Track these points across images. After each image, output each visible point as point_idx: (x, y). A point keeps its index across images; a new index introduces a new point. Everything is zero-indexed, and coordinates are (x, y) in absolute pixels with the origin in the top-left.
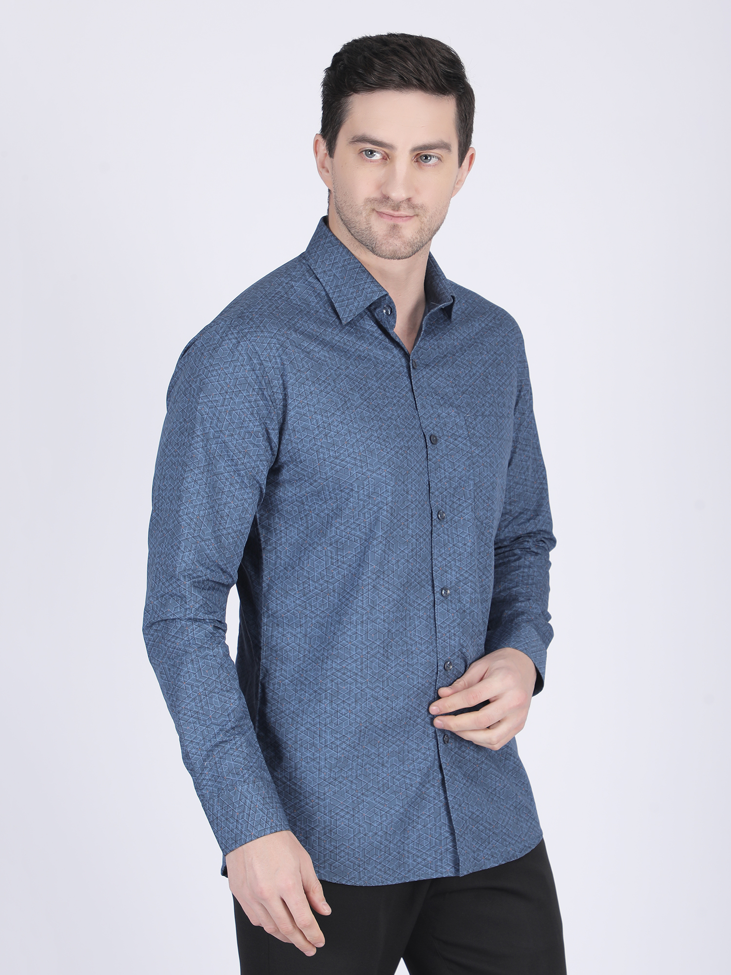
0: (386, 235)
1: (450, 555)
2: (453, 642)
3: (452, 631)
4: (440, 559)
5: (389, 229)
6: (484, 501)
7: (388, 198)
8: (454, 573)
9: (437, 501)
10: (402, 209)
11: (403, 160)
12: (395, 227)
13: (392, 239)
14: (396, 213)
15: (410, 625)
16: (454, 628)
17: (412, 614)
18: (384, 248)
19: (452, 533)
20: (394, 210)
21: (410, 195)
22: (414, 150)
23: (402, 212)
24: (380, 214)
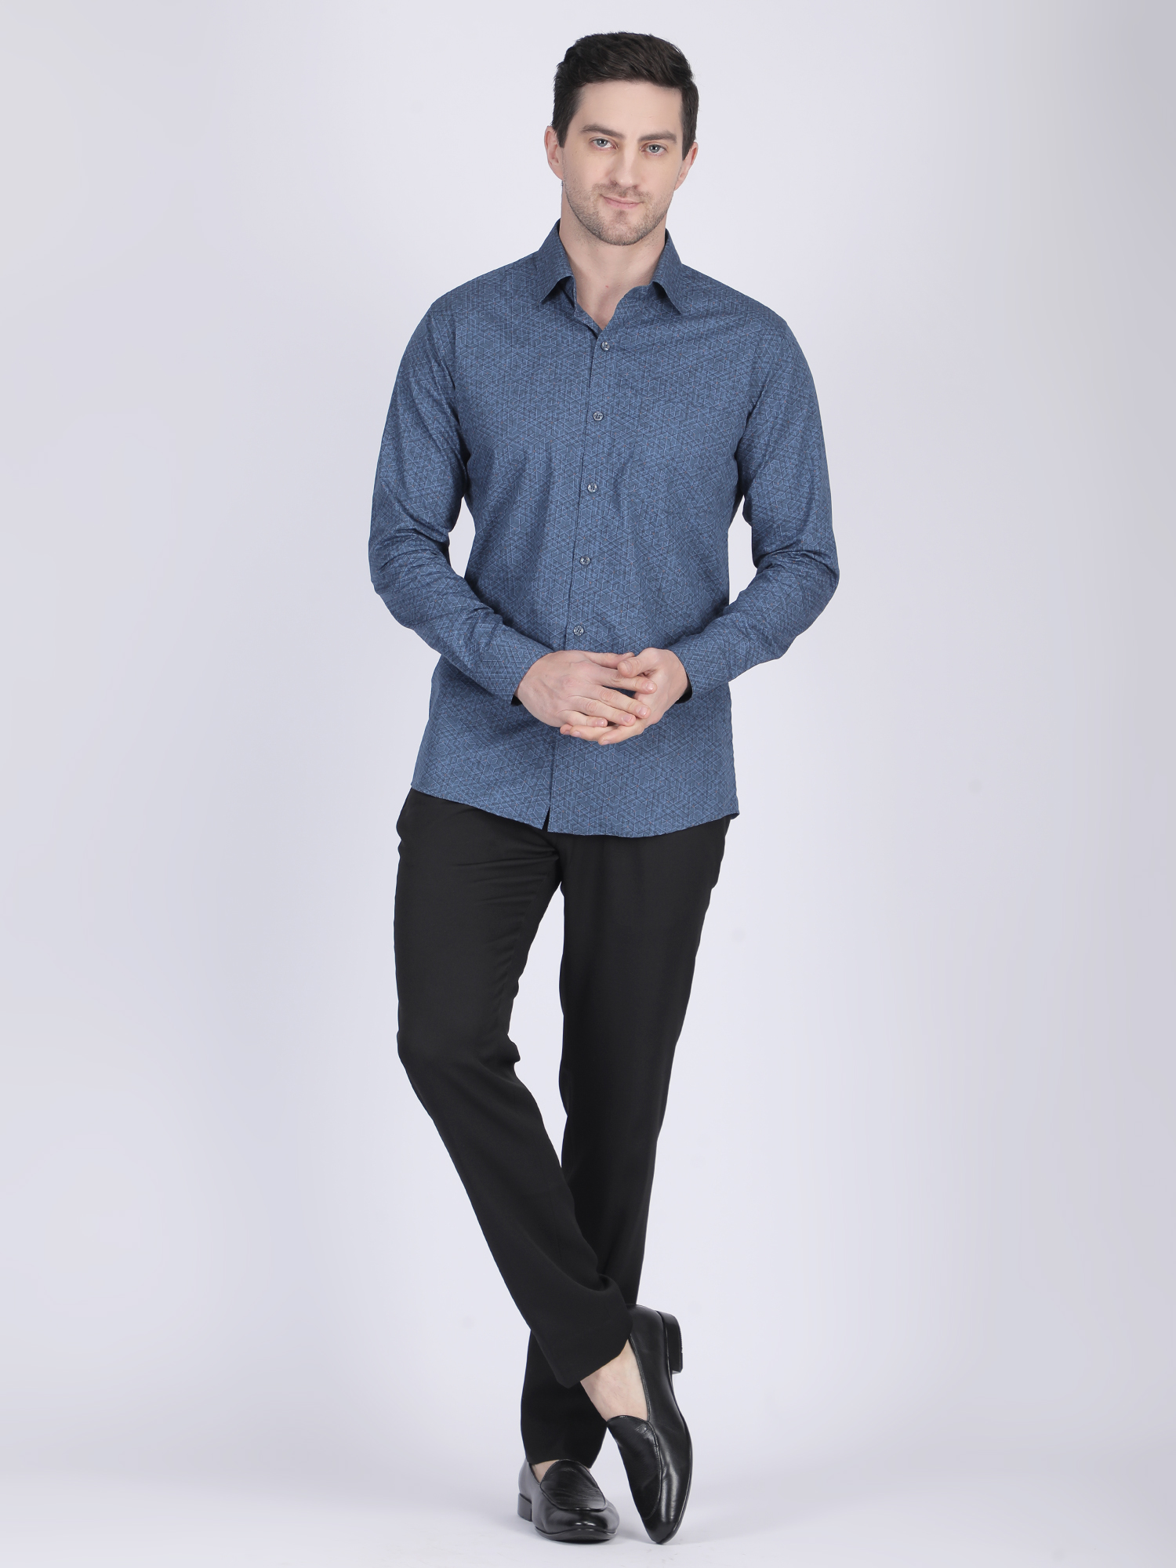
0: (612, 221)
1: (596, 526)
2: (586, 609)
3: (587, 598)
4: (585, 529)
5: (616, 215)
6: (647, 480)
7: (616, 184)
8: (597, 543)
9: (590, 474)
11: (631, 149)
12: (621, 213)
13: (618, 224)
15: (543, 587)
16: (589, 595)
17: (547, 577)
18: (610, 233)
19: (603, 505)
20: (620, 196)
22: (643, 139)
24: (608, 200)
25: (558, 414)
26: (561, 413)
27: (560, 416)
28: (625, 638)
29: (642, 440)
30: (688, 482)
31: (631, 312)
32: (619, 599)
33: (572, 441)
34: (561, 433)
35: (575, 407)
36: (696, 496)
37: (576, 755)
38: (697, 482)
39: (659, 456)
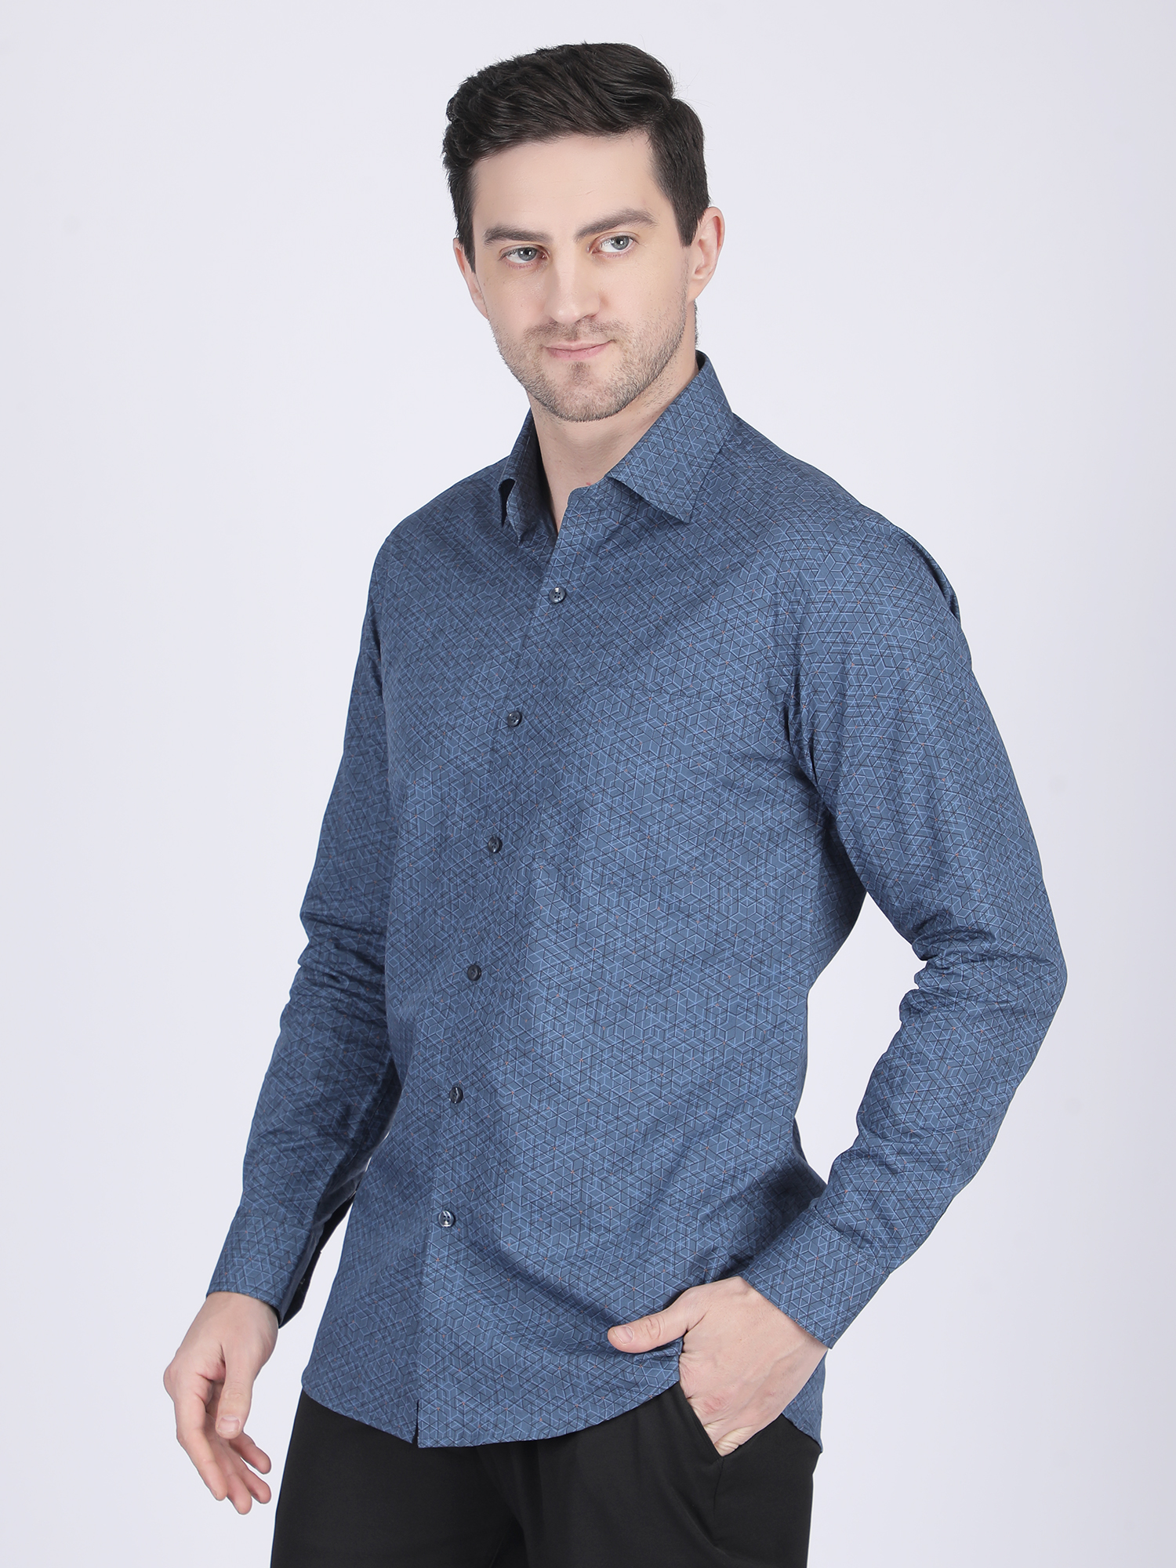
0: (569, 382)
5: (572, 372)
7: (556, 323)
9: (494, 821)
10: (582, 336)
11: (568, 257)
12: (579, 368)
13: (578, 388)
14: (574, 345)
18: (567, 405)
20: (569, 339)
21: (591, 309)
22: (582, 234)
23: (583, 342)
24: (553, 352)
25: (456, 718)
26: (461, 716)
27: (460, 721)
28: (512, 1110)
29: (558, 761)
30: (639, 830)
31: (595, 530)
32: (503, 1041)
33: (472, 765)
34: (455, 752)
35: (486, 705)
36: (661, 852)
37: (452, 1307)
38: (656, 827)
39: (580, 788)
